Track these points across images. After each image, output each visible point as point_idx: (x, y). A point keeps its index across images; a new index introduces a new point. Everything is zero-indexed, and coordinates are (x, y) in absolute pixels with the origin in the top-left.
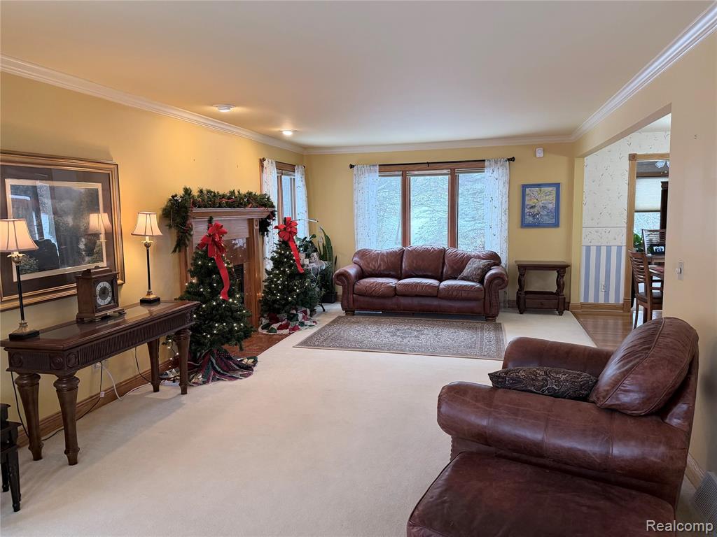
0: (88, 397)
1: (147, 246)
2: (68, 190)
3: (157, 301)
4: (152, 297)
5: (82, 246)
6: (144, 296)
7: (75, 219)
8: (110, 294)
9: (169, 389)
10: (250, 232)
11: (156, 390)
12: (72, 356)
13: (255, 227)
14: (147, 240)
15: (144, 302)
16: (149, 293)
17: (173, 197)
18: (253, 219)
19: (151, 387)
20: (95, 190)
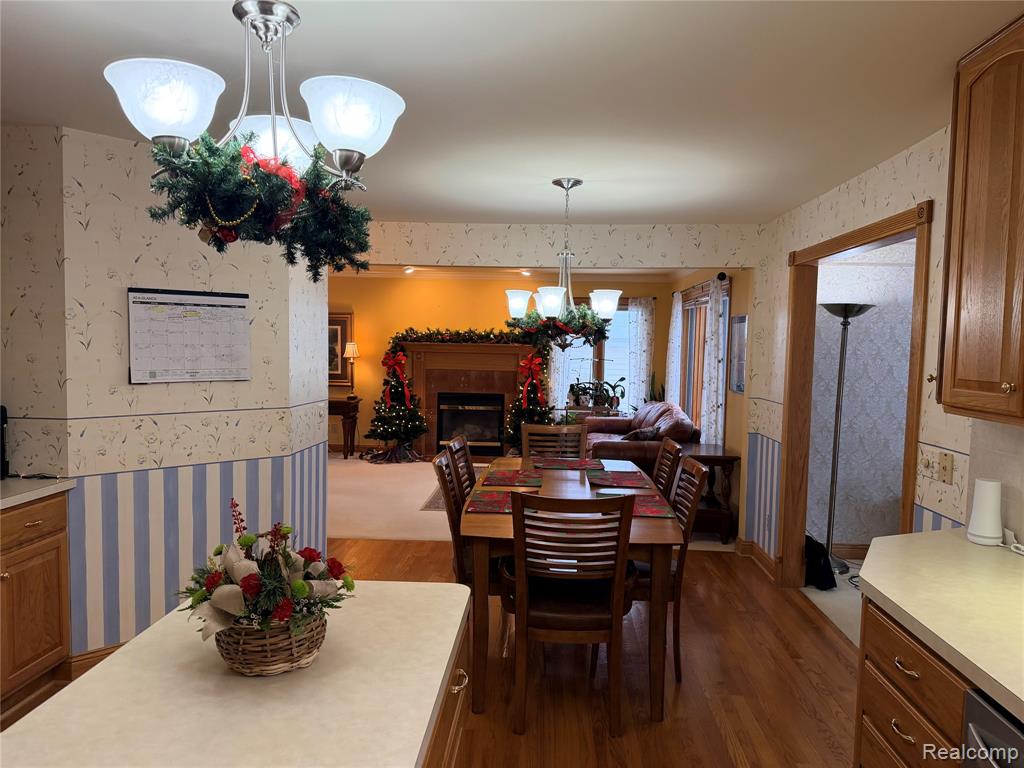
4: (352, 395)
20: (336, 330)
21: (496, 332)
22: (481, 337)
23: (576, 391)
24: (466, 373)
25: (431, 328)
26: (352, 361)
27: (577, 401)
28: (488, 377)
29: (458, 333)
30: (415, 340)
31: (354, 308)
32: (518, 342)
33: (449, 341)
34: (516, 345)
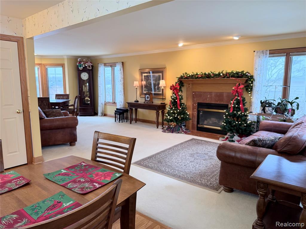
2: (154, 76)
7: (155, 82)
8: (149, 98)
20: (160, 75)
21: (224, 72)
22: (215, 75)
23: (265, 105)
24: (211, 93)
25: (194, 72)
26: (163, 88)
27: (264, 110)
28: (220, 95)
29: (205, 74)
30: (186, 78)
31: (166, 65)
32: (234, 77)
33: (200, 78)
34: (233, 78)
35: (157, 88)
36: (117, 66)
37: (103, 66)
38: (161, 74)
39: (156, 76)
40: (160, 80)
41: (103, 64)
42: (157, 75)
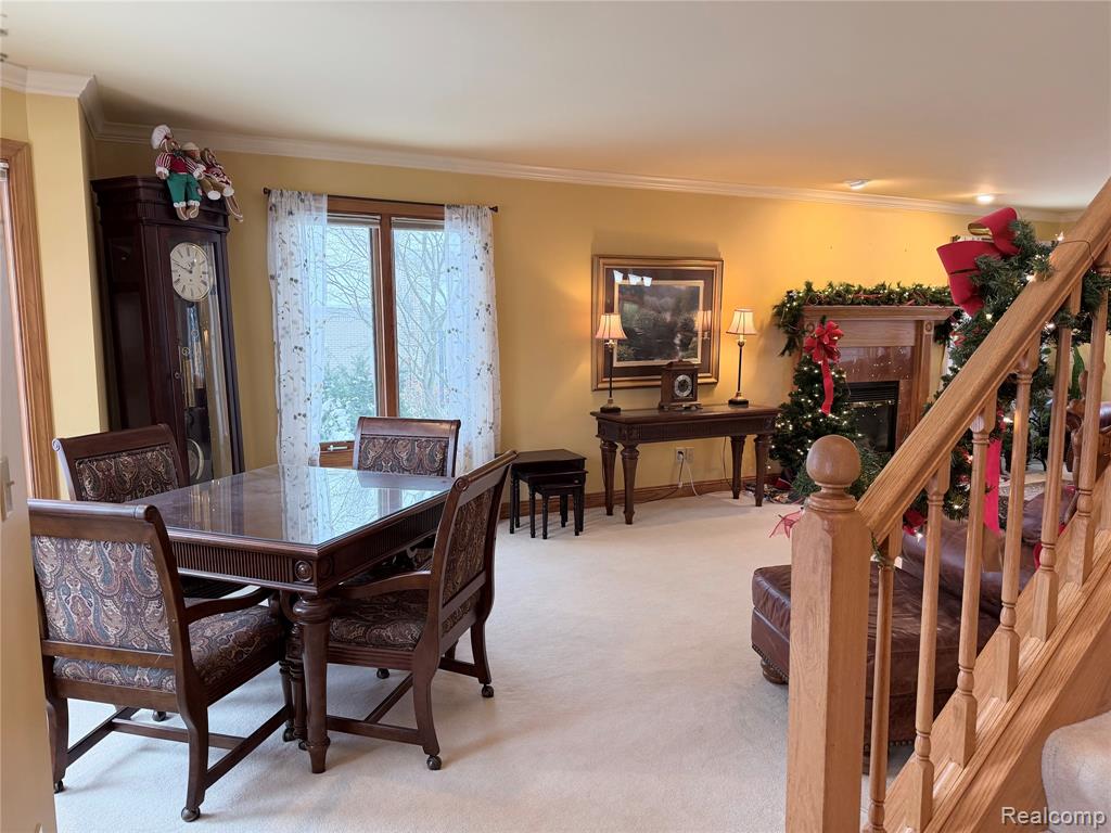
0: (668, 484)
1: (741, 345)
2: (669, 288)
3: (745, 403)
4: (740, 398)
5: (677, 341)
6: (733, 396)
7: (672, 315)
8: (690, 388)
9: (748, 498)
10: (916, 340)
11: (736, 497)
12: (635, 431)
13: (925, 332)
14: (741, 339)
15: (732, 403)
16: (738, 395)
17: (788, 292)
18: (922, 321)
19: (731, 494)
20: (697, 288)
31: (721, 250)
35: (681, 341)
36: (446, 223)
37: (325, 214)
38: (700, 284)
39: (680, 290)
40: (696, 307)
41: (324, 203)
42: (683, 288)
